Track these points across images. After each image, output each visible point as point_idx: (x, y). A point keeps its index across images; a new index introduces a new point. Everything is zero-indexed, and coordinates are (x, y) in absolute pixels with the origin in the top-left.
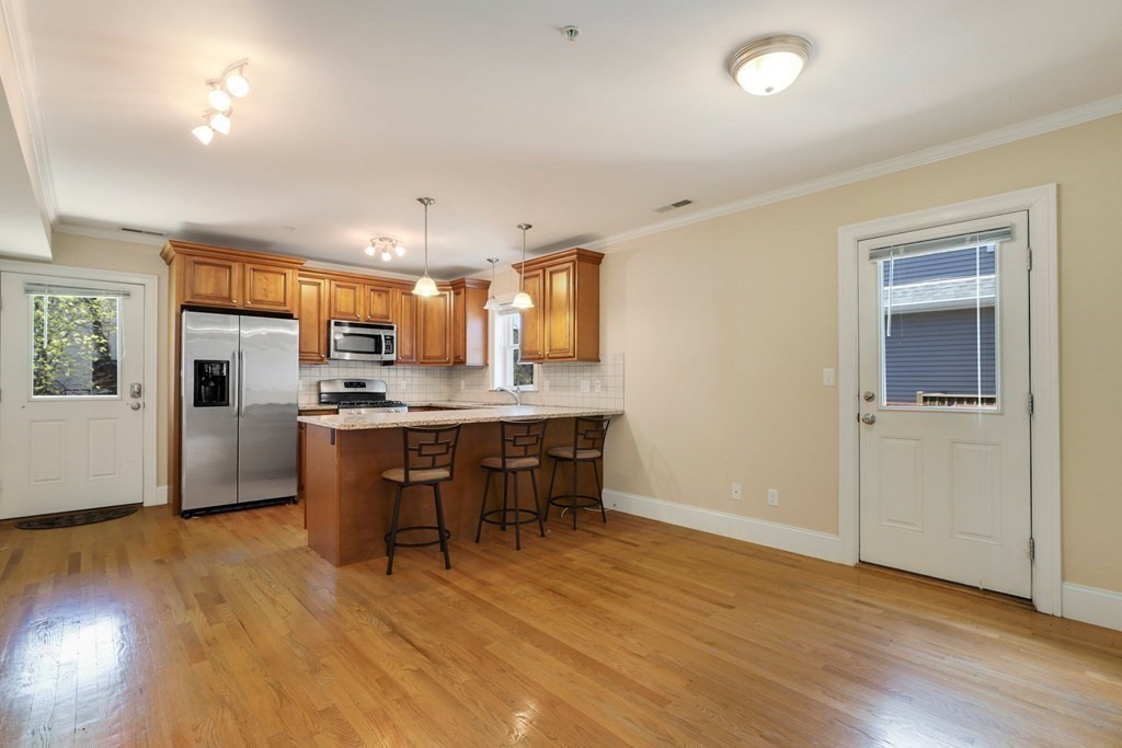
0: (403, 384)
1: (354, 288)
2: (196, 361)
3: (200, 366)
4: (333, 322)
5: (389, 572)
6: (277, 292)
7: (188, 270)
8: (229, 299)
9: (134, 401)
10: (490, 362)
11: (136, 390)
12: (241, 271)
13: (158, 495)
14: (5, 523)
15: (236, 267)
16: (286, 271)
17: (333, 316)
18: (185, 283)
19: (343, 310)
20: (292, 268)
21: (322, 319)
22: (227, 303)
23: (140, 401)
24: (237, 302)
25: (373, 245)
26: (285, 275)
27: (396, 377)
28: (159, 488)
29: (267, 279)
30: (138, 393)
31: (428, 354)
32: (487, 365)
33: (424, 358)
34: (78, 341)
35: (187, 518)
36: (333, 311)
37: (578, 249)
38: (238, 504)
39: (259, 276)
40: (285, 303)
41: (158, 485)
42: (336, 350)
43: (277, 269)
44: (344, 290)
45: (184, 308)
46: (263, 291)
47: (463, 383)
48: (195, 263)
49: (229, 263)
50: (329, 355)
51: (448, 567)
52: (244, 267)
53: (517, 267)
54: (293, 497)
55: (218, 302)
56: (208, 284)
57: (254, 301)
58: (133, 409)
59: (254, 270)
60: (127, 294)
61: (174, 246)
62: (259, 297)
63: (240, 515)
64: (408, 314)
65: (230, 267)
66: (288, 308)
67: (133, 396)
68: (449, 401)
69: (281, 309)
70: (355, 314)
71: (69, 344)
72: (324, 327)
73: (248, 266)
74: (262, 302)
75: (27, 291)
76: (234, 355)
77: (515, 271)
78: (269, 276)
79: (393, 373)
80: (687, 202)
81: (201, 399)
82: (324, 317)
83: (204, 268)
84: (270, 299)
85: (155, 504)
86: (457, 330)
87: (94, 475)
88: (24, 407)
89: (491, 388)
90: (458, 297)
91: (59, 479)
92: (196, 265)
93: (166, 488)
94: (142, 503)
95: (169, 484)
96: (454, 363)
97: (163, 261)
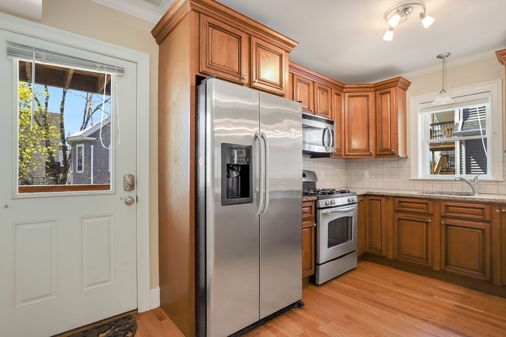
0: (322, 173)
1: (309, 84)
2: (223, 145)
3: (227, 149)
7: (204, 33)
8: (239, 74)
9: (126, 195)
10: (410, 154)
11: (129, 181)
12: (248, 43)
15: (245, 39)
16: (282, 52)
20: (286, 51)
22: (237, 79)
23: (133, 194)
26: (281, 56)
27: (318, 168)
28: (152, 291)
29: (268, 58)
30: (131, 186)
31: (352, 147)
32: (407, 157)
34: (40, 150)
38: (259, 322)
39: (262, 52)
41: (151, 288)
44: (302, 84)
47: (367, 173)
48: (210, 25)
54: (300, 301)
55: (230, 77)
58: (128, 204)
59: (259, 46)
60: (121, 71)
65: (240, 38)
67: (126, 190)
69: (279, 91)
70: (309, 109)
71: (35, 152)
73: (254, 40)
74: (265, 83)
78: (270, 55)
79: (316, 164)
85: (148, 310)
86: (384, 125)
87: (88, 286)
88: (7, 206)
89: (412, 178)
90: (384, 97)
91: (50, 295)
92: (210, 29)
93: (158, 289)
94: (137, 309)
95: (160, 285)
96: (378, 156)
97: (155, 40)
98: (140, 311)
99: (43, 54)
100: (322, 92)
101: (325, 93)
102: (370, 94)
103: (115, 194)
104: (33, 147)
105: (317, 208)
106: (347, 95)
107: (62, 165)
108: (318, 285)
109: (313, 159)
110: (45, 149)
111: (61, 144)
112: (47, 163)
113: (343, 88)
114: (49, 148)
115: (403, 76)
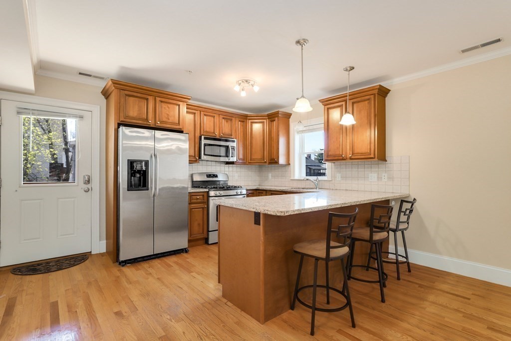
0: (236, 175)
1: (214, 117)
2: (128, 160)
3: (131, 163)
4: (203, 137)
5: (312, 333)
6: (174, 117)
7: (122, 100)
8: (147, 120)
9: (86, 187)
10: (291, 162)
11: (87, 179)
12: (154, 101)
13: (100, 246)
14: (4, 269)
15: (151, 99)
16: (180, 103)
17: (202, 133)
18: (120, 109)
19: (208, 130)
20: (183, 102)
21: (196, 135)
22: (145, 123)
23: (89, 186)
24: (151, 122)
25: (240, 84)
26: (179, 105)
27: (233, 171)
28: (101, 242)
29: (169, 108)
30: (88, 182)
31: (253, 157)
32: (289, 164)
33: (251, 159)
34: (43, 152)
35: (123, 266)
36: (202, 130)
37: (380, 85)
38: (154, 255)
39: (164, 105)
40: (179, 123)
41: (100, 240)
42: (205, 154)
43: (175, 102)
44: (208, 117)
45: (119, 125)
46: (166, 115)
47: (270, 175)
48: (127, 95)
49: (146, 96)
50: (200, 157)
51: (354, 326)
52: (155, 99)
53: (322, 101)
54: (186, 249)
55: (140, 122)
56: (134, 109)
57: (162, 122)
58: (85, 191)
59: (161, 102)
60: (81, 117)
61: (114, 83)
62: (164, 119)
63: (156, 263)
64: (242, 133)
65: (147, 99)
66: (180, 127)
67: (85, 183)
68: (260, 185)
69: (177, 127)
70: (214, 133)
71: (39, 154)
72: (197, 140)
73: (158, 99)
74: (166, 123)
75: (19, 113)
76: (151, 156)
77: (321, 104)
78: (170, 106)
79: (231, 169)
80: (499, 40)
81: (131, 186)
82: (198, 135)
83: (131, 99)
84: (170, 121)
85: (98, 253)
86: (273, 143)
87: (61, 235)
88: (16, 191)
89: (292, 178)
90: (273, 123)
91: (39, 238)
92: (127, 97)
93: (105, 241)
94: (91, 252)
95: (107, 239)
96: (270, 163)
97: (103, 97)
98: (92, 253)
99: (36, 112)
100: (227, 121)
101: (229, 121)
102: (265, 121)
103: (78, 186)
104: (37, 150)
105: (208, 196)
106: (250, 121)
107: (65, 166)
108: (209, 244)
109: (228, 165)
110: (48, 151)
111: (64, 146)
112: (51, 164)
113: (247, 117)
114: (51, 150)
115: (280, 110)
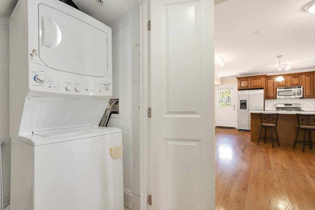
2: (240, 100)
6: (259, 83)
11: (234, 106)
15: (249, 79)
17: (278, 87)
18: (239, 85)
19: (281, 85)
20: (263, 77)
21: (274, 88)
22: (247, 88)
24: (249, 87)
26: (261, 79)
39: (254, 80)
40: (261, 86)
43: (259, 78)
45: (239, 90)
46: (255, 84)
49: (248, 79)
50: (276, 97)
56: (243, 84)
60: (232, 88)
65: (248, 80)
66: (262, 87)
70: (286, 85)
72: (275, 90)
73: (252, 79)
74: (255, 86)
75: (219, 90)
76: (248, 98)
78: (257, 80)
81: (241, 108)
83: (243, 81)
84: (257, 85)
92: (241, 81)
101: (297, 78)
